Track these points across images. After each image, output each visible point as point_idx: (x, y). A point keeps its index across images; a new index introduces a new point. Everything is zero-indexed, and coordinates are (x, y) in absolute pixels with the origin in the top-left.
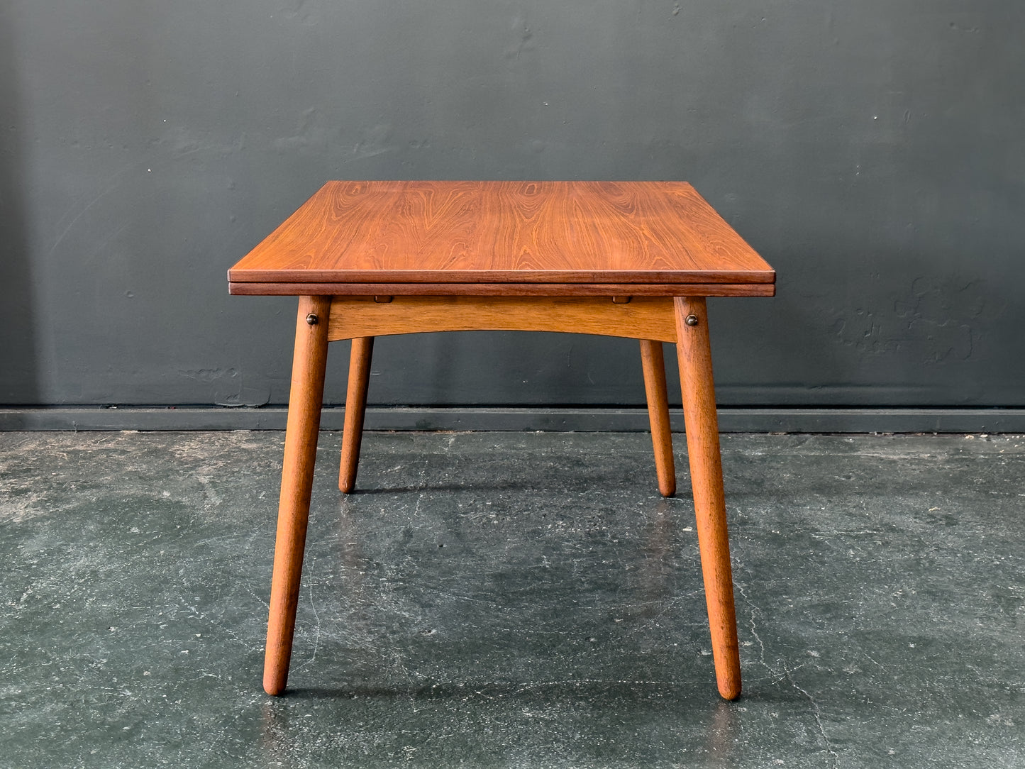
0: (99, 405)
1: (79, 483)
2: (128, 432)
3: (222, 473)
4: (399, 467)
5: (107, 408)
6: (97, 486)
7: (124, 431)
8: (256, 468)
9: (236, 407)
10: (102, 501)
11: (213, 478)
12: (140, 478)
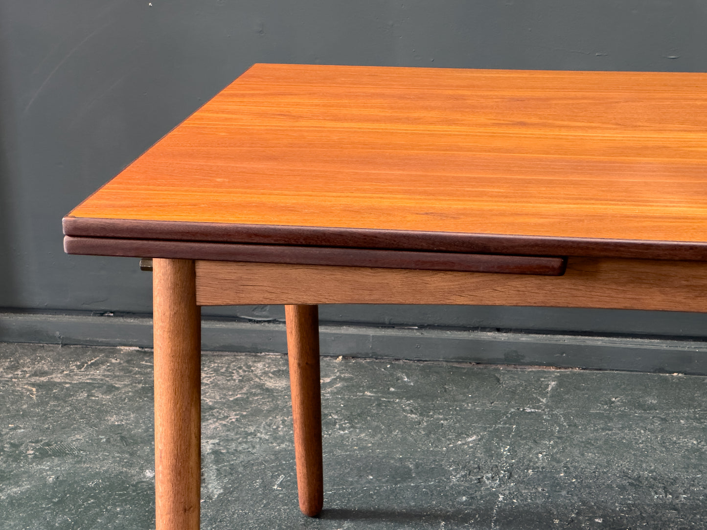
0: (91, 311)
1: (39, 445)
2: (127, 348)
3: (232, 434)
4: (474, 437)
5: (102, 315)
6: (60, 453)
7: (122, 348)
8: (278, 427)
9: (265, 321)
10: (61, 482)
11: (218, 444)
12: (123, 438)
